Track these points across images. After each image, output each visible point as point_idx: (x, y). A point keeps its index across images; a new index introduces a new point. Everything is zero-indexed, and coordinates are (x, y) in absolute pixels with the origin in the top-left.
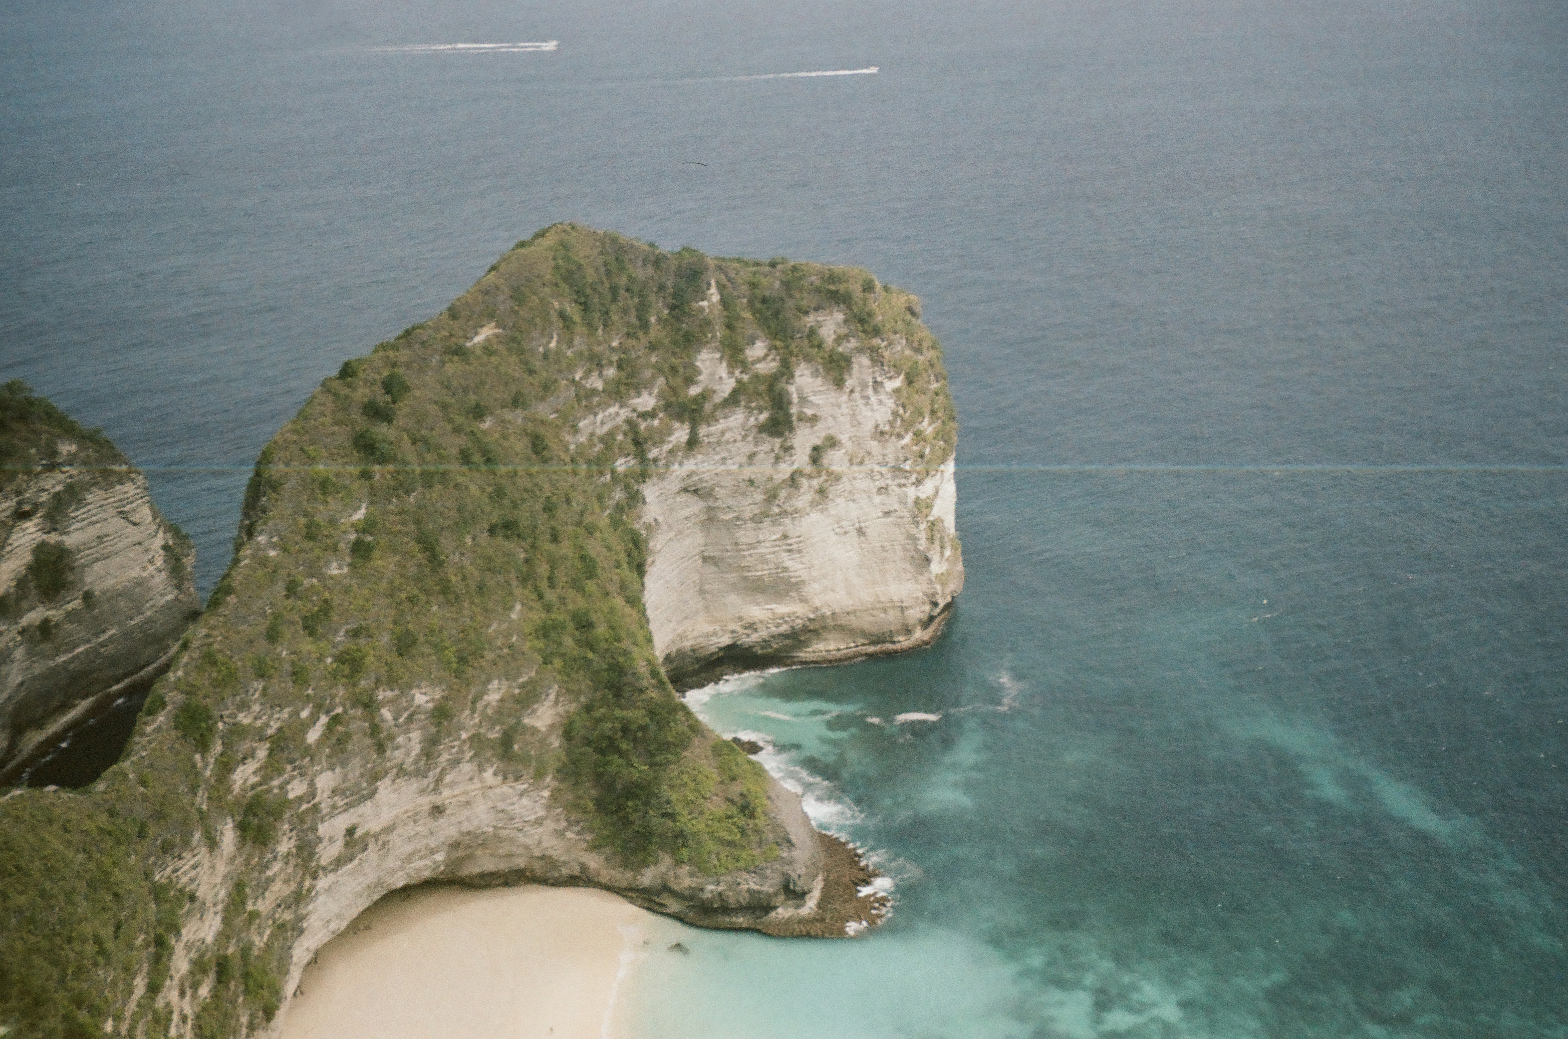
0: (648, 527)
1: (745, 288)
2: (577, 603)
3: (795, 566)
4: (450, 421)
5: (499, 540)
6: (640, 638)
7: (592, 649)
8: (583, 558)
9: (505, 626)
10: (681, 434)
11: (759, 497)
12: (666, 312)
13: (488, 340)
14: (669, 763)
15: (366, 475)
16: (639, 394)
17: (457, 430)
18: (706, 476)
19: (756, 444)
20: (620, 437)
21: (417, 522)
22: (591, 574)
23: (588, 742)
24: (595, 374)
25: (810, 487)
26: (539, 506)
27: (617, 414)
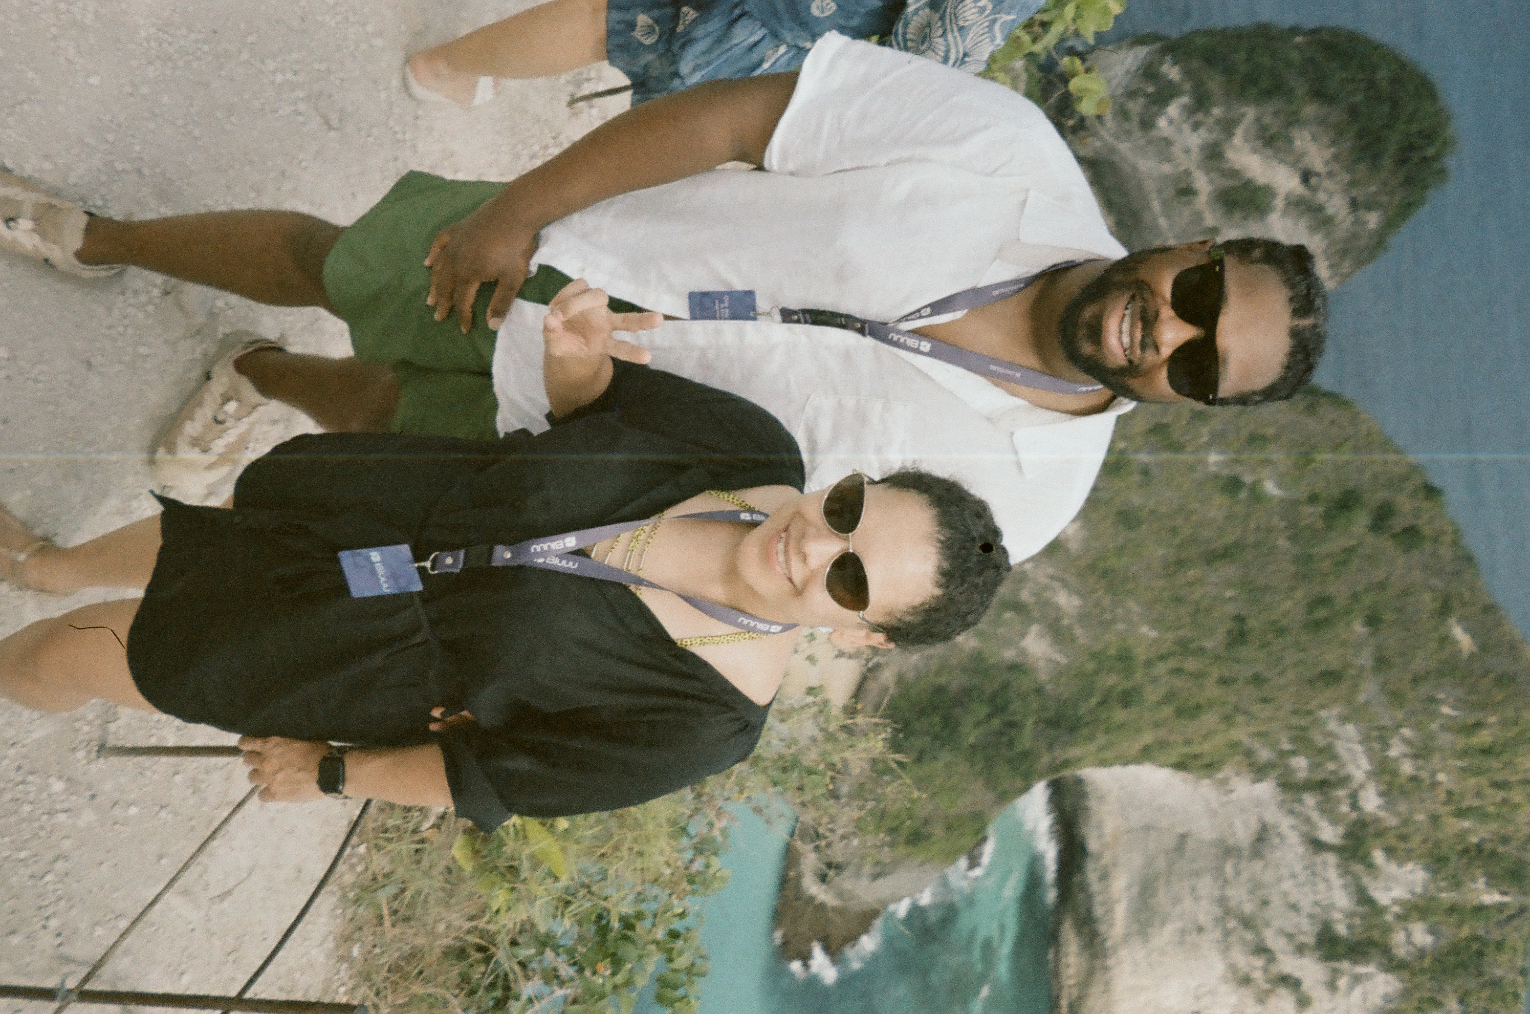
0: (1224, 782)
1: (1496, 935)
2: (1152, 695)
3: (1165, 934)
4: (1367, 590)
5: (1229, 624)
6: (1108, 754)
7: (1101, 703)
8: (1198, 707)
9: (1135, 618)
10: (1329, 833)
11: (1248, 908)
13: (1455, 642)
14: (973, 765)
15: (1313, 499)
16: (1381, 794)
17: (1355, 597)
18: (1278, 854)
19: (1311, 916)
20: (1331, 766)
21: (1256, 545)
22: (1180, 713)
23: (1005, 686)
25: (1255, 968)
26: (1259, 668)
27: (1358, 767)
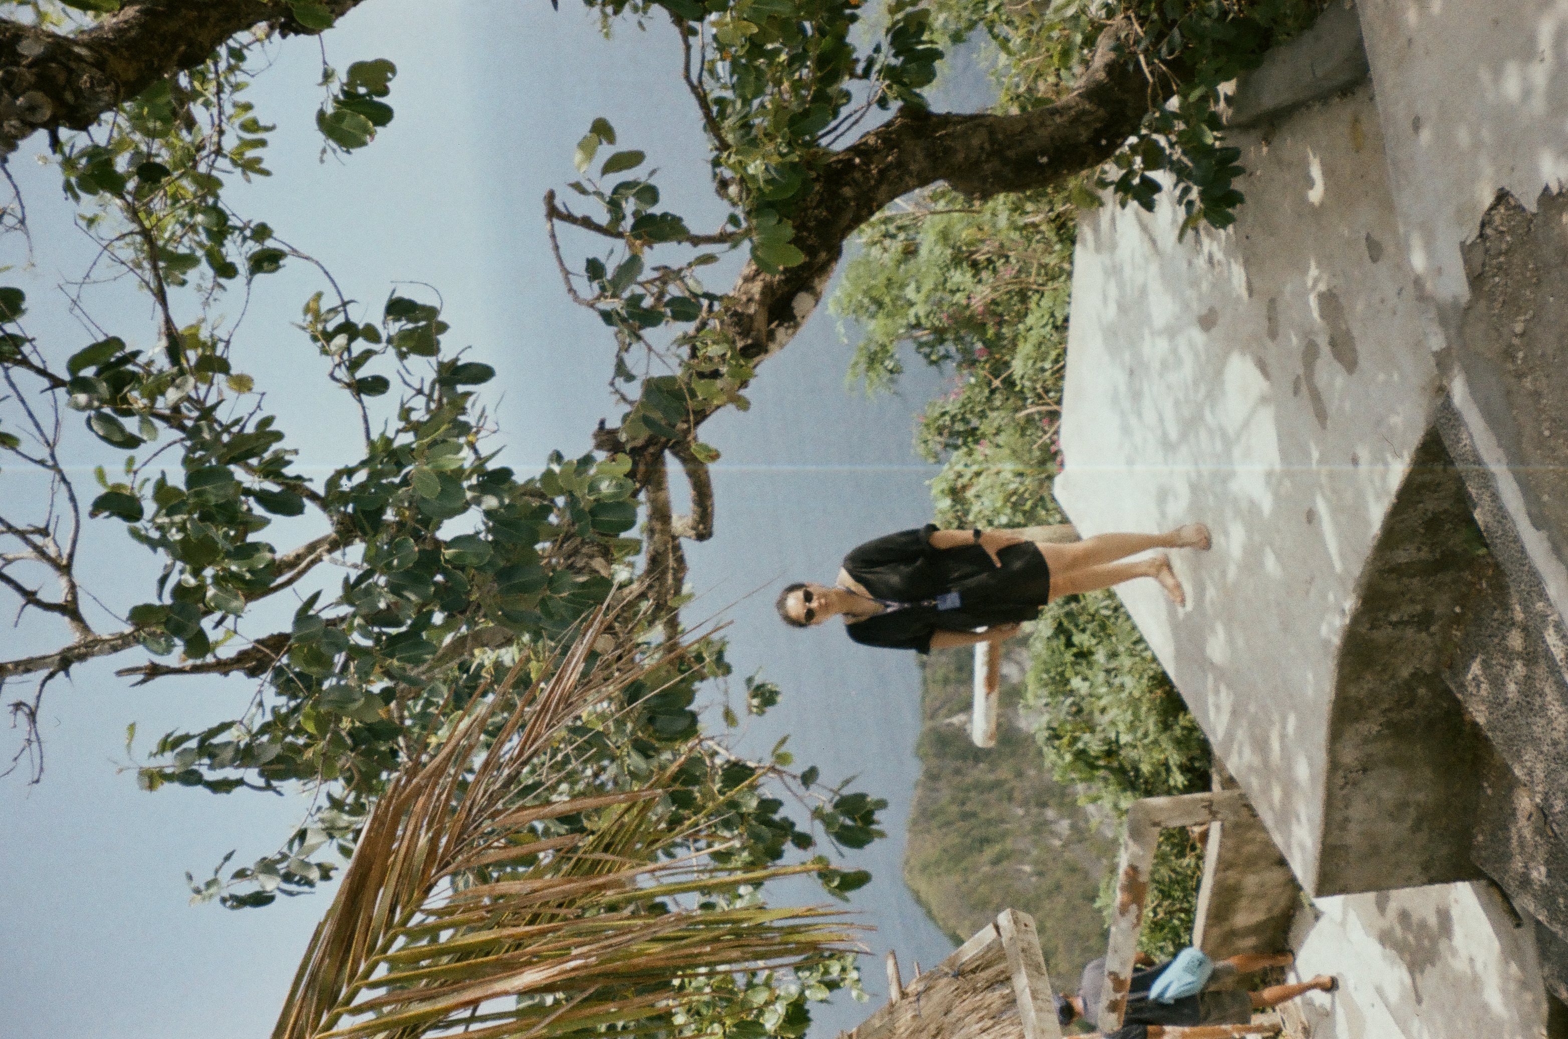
12: (981, 765)
24: (1055, 827)
